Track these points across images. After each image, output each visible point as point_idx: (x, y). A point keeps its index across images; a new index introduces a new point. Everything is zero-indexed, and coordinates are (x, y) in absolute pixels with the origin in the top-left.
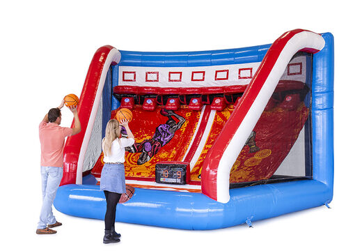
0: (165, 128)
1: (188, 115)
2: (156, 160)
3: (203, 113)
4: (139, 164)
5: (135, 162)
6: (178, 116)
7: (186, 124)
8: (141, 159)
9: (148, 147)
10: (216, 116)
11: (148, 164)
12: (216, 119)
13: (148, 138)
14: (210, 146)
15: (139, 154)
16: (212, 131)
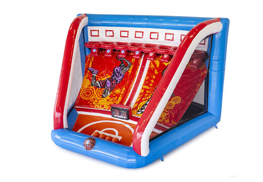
0: (119, 70)
1: (133, 60)
2: (113, 95)
3: (142, 59)
4: (103, 97)
5: (100, 95)
6: (127, 61)
7: (132, 67)
8: (104, 93)
9: (109, 84)
10: (150, 63)
11: (108, 98)
12: (150, 65)
13: (109, 77)
14: (146, 87)
15: (103, 89)
16: (148, 75)
